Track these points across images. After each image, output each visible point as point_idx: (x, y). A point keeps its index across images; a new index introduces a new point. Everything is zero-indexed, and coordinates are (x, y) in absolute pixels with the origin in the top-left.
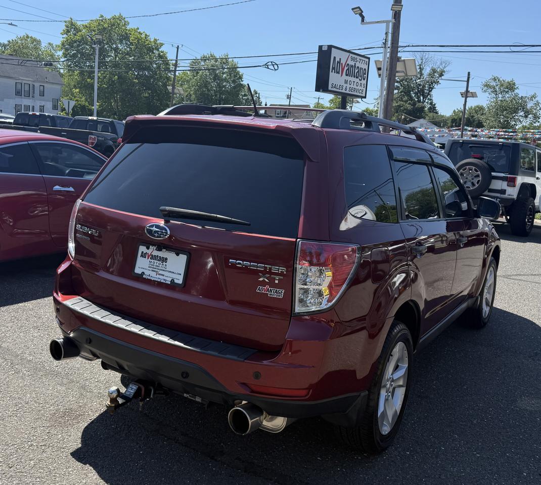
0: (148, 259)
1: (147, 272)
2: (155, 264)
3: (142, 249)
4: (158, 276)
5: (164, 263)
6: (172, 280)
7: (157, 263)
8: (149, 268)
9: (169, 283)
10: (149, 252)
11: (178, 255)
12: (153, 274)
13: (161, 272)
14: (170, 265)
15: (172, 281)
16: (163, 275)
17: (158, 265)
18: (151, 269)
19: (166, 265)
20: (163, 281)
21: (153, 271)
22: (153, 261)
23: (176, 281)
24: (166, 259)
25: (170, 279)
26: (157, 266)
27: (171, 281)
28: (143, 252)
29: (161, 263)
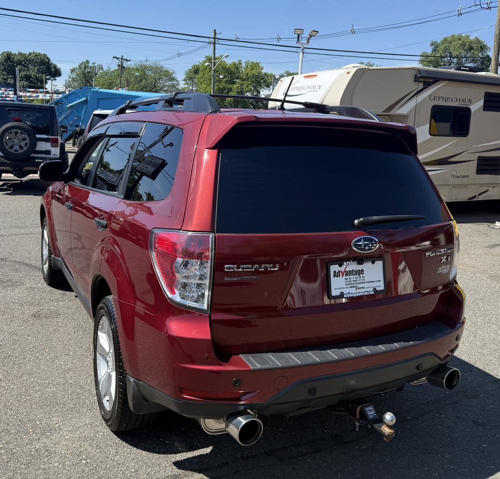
0: (343, 276)
1: (345, 291)
2: (352, 280)
3: (334, 268)
4: (359, 291)
5: (361, 275)
6: (374, 289)
7: (353, 278)
8: (347, 286)
9: (373, 293)
10: (342, 269)
11: (373, 263)
12: (353, 290)
13: (360, 286)
14: (367, 276)
15: (375, 289)
16: (363, 288)
17: (355, 279)
18: (349, 286)
19: (363, 277)
20: (366, 293)
21: (351, 287)
22: (348, 277)
23: (378, 289)
24: (363, 270)
25: (372, 289)
26: (355, 281)
27: (373, 290)
28: (335, 272)
29: (358, 277)
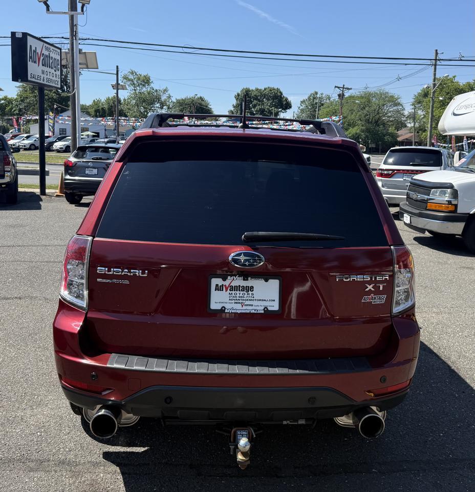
0: (226, 291)
1: (228, 306)
2: (238, 295)
3: (215, 282)
4: (245, 307)
5: (250, 292)
6: (264, 308)
7: (239, 293)
8: (230, 301)
9: (263, 312)
10: (227, 283)
11: (266, 281)
12: (239, 307)
13: (247, 303)
14: (257, 293)
15: (266, 309)
16: (252, 305)
17: (241, 295)
18: (233, 301)
19: (252, 294)
20: (253, 311)
21: (236, 303)
22: (233, 292)
23: (270, 309)
24: (252, 287)
25: (263, 308)
26: (241, 297)
27: (264, 310)
28: (217, 285)
29: (246, 293)
